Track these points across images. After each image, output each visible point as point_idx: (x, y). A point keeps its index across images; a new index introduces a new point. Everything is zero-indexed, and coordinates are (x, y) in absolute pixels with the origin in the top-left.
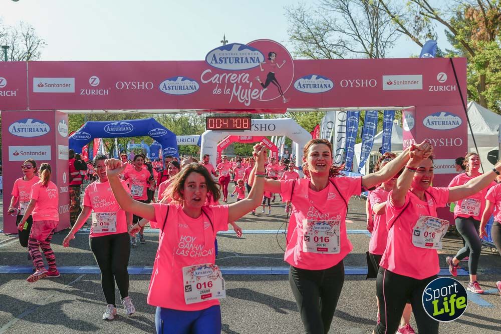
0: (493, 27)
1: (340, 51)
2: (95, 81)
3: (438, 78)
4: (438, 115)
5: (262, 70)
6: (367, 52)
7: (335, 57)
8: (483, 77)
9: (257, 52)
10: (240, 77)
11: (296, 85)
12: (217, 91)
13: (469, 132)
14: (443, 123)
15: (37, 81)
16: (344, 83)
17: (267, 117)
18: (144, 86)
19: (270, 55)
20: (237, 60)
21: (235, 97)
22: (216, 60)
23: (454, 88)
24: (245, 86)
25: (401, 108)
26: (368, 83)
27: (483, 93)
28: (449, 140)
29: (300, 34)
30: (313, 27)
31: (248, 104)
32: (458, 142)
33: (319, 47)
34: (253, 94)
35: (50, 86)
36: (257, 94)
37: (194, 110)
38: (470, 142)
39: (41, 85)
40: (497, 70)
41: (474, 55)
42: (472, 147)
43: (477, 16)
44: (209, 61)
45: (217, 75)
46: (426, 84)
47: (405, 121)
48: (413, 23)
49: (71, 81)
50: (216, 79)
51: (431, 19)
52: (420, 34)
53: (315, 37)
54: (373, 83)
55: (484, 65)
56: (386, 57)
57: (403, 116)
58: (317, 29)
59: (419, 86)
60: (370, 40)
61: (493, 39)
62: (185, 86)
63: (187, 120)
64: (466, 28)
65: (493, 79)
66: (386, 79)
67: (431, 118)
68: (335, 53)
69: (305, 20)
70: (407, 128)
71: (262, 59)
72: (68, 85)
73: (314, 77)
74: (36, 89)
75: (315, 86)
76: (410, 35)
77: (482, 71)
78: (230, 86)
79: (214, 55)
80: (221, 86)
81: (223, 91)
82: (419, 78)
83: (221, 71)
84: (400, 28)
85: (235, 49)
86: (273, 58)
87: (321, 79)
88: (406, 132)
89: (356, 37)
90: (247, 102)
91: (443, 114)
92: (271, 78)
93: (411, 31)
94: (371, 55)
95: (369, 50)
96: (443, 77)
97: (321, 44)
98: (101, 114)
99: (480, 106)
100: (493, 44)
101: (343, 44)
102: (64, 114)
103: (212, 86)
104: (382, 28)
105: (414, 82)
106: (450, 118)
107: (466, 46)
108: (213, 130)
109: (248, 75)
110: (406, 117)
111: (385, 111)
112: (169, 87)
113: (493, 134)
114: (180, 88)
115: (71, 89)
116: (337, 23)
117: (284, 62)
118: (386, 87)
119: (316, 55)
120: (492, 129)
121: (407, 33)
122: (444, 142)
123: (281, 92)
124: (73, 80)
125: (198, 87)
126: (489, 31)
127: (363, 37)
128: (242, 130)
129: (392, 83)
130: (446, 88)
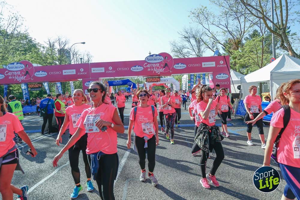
0: (238, 45)
1: (188, 55)
2: (111, 68)
3: (220, 62)
4: (221, 75)
5: (163, 62)
6: (197, 55)
7: (186, 57)
8: (235, 62)
9: (161, 57)
10: (156, 65)
11: (174, 67)
12: (149, 70)
13: (231, 80)
14: (222, 77)
15: (93, 69)
16: (190, 65)
17: (165, 77)
18: (126, 69)
19: (166, 57)
20: (155, 60)
21: (155, 71)
22: (148, 60)
23: (225, 66)
24: (158, 68)
25: (208, 73)
26: (197, 65)
27: (235, 67)
28: (224, 83)
29: (175, 50)
30: (179, 47)
31: (159, 74)
32: (227, 83)
33: (181, 54)
34: (161, 70)
35: (97, 70)
36: (162, 70)
37: (142, 76)
38: (231, 83)
39: (94, 70)
40: (240, 59)
41: (232, 55)
42: (232, 84)
43: (232, 42)
44: (146, 60)
45: (149, 65)
46: (216, 64)
47: (210, 77)
48: (212, 45)
49: (103, 69)
50: (149, 66)
51: (217, 43)
52: (214, 48)
53: (179, 51)
54: (199, 65)
55: (235, 58)
56: (203, 56)
57: (209, 75)
58: (180, 48)
59: (214, 65)
60: (197, 51)
61: (238, 49)
62: (139, 69)
63: (139, 79)
64: (229, 46)
65: (238, 62)
66: (203, 63)
67: (218, 76)
68: (186, 55)
69: (176, 45)
70: (210, 79)
71: (163, 59)
72: (102, 70)
73: (180, 64)
74: (93, 72)
75: (180, 67)
76: (210, 49)
77: (235, 60)
78: (153, 68)
79: (148, 59)
80: (150, 68)
81: (151, 69)
82: (214, 63)
83: (150, 63)
84: (207, 47)
85: (154, 56)
86: (167, 58)
87: (182, 65)
88: (210, 81)
89: (193, 50)
90: (159, 73)
91: (222, 74)
92: (166, 65)
93: (211, 47)
94: (198, 56)
95: (197, 54)
96: (222, 62)
97: (181, 53)
98: (112, 79)
99: (234, 71)
100: (237, 51)
101: (188, 53)
102: (101, 79)
103: (147, 68)
104: (201, 47)
105: (213, 64)
106: (225, 75)
107: (229, 51)
108: (148, 82)
109: (159, 64)
110: (210, 76)
111: (203, 74)
112: (134, 69)
113: (239, 80)
114: (137, 69)
115: (103, 71)
116: (186, 46)
117: (170, 59)
118: (203, 66)
119: (180, 57)
120: (238, 78)
121: (210, 48)
122: (223, 83)
123: (169, 69)
124: (104, 68)
125: (143, 69)
126: (236, 46)
127: (195, 50)
128: (158, 82)
129: (205, 65)
130: (223, 66)
